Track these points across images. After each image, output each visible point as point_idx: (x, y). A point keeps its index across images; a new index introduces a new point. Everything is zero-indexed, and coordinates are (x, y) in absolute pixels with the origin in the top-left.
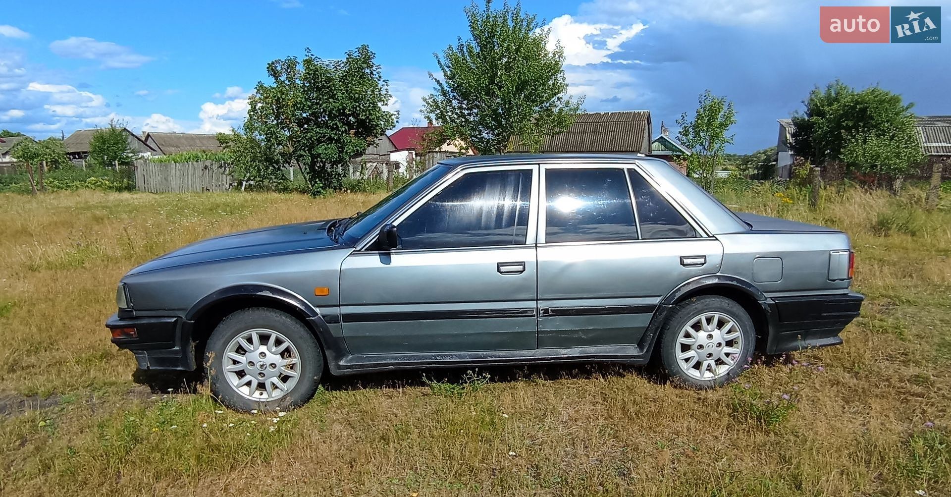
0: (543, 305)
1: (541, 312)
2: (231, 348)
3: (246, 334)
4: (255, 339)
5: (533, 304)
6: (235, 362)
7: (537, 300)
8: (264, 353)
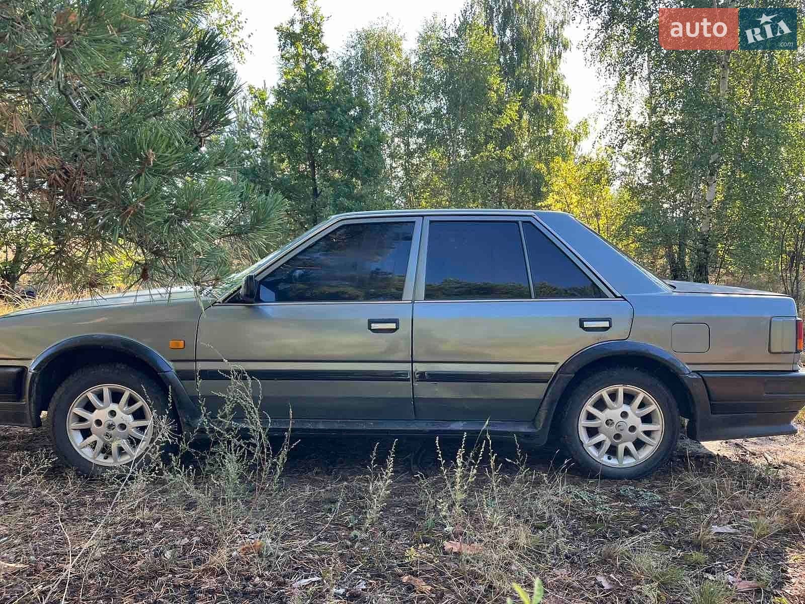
0: (419, 368)
1: (417, 376)
2: (79, 403)
3: (97, 388)
4: (107, 394)
5: (406, 367)
6: (82, 420)
7: (412, 362)
8: (115, 412)
